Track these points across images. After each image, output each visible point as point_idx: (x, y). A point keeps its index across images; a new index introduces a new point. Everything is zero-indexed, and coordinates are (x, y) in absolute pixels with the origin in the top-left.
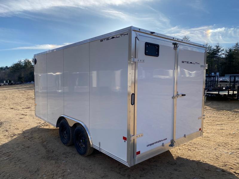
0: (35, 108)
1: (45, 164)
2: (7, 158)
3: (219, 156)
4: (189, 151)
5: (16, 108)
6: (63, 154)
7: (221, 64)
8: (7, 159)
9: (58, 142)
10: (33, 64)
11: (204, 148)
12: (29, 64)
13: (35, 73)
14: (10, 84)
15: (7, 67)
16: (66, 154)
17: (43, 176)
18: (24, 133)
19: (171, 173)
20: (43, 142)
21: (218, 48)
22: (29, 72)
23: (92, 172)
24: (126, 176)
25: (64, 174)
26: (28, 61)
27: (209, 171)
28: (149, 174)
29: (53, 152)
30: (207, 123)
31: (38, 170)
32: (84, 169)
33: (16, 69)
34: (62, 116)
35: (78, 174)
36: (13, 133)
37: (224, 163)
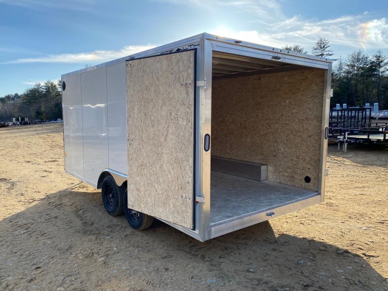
0: (65, 162)
1: (80, 240)
2: (25, 231)
3: (346, 233)
4: (301, 225)
5: (34, 162)
6: (108, 227)
7: (383, 87)
8: (24, 233)
9: (100, 211)
10: (60, 90)
11: (326, 222)
12: (52, 90)
13: (63, 105)
14: (24, 123)
15: (16, 95)
16: (112, 227)
17: (78, 255)
18: (48, 197)
19: (266, 254)
20: (77, 211)
21: (379, 59)
22: (54, 103)
23: (149, 251)
24: (199, 256)
25: (108, 253)
26: (52, 84)
27: (325, 252)
28: (234, 255)
29: (92, 224)
30: (340, 185)
31: (70, 247)
32: (138, 246)
33: (32, 98)
34: (106, 170)
35: (128, 253)
36: (32, 198)
37: (351, 242)
